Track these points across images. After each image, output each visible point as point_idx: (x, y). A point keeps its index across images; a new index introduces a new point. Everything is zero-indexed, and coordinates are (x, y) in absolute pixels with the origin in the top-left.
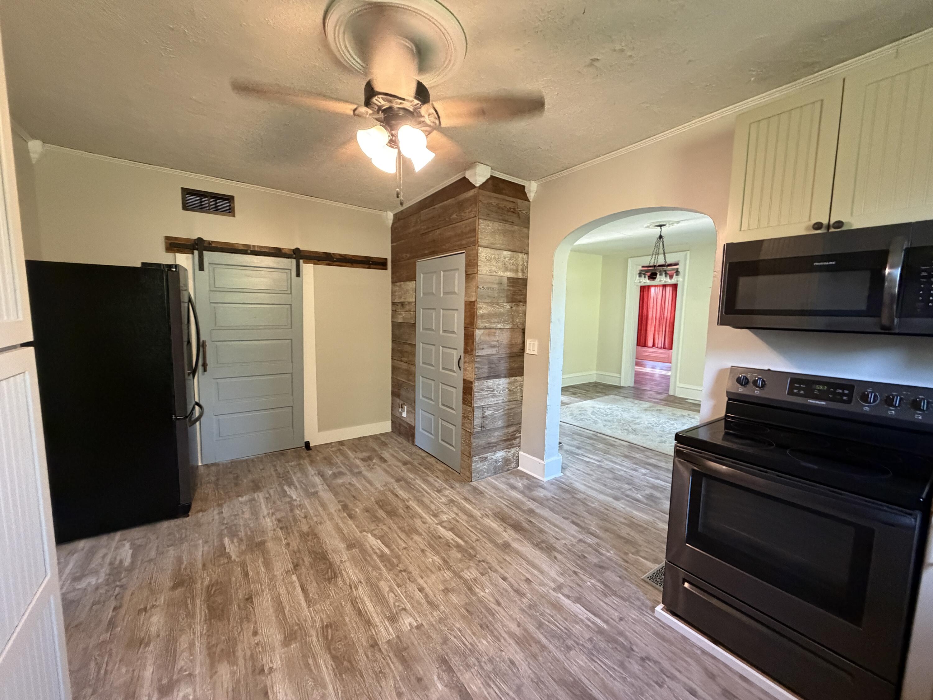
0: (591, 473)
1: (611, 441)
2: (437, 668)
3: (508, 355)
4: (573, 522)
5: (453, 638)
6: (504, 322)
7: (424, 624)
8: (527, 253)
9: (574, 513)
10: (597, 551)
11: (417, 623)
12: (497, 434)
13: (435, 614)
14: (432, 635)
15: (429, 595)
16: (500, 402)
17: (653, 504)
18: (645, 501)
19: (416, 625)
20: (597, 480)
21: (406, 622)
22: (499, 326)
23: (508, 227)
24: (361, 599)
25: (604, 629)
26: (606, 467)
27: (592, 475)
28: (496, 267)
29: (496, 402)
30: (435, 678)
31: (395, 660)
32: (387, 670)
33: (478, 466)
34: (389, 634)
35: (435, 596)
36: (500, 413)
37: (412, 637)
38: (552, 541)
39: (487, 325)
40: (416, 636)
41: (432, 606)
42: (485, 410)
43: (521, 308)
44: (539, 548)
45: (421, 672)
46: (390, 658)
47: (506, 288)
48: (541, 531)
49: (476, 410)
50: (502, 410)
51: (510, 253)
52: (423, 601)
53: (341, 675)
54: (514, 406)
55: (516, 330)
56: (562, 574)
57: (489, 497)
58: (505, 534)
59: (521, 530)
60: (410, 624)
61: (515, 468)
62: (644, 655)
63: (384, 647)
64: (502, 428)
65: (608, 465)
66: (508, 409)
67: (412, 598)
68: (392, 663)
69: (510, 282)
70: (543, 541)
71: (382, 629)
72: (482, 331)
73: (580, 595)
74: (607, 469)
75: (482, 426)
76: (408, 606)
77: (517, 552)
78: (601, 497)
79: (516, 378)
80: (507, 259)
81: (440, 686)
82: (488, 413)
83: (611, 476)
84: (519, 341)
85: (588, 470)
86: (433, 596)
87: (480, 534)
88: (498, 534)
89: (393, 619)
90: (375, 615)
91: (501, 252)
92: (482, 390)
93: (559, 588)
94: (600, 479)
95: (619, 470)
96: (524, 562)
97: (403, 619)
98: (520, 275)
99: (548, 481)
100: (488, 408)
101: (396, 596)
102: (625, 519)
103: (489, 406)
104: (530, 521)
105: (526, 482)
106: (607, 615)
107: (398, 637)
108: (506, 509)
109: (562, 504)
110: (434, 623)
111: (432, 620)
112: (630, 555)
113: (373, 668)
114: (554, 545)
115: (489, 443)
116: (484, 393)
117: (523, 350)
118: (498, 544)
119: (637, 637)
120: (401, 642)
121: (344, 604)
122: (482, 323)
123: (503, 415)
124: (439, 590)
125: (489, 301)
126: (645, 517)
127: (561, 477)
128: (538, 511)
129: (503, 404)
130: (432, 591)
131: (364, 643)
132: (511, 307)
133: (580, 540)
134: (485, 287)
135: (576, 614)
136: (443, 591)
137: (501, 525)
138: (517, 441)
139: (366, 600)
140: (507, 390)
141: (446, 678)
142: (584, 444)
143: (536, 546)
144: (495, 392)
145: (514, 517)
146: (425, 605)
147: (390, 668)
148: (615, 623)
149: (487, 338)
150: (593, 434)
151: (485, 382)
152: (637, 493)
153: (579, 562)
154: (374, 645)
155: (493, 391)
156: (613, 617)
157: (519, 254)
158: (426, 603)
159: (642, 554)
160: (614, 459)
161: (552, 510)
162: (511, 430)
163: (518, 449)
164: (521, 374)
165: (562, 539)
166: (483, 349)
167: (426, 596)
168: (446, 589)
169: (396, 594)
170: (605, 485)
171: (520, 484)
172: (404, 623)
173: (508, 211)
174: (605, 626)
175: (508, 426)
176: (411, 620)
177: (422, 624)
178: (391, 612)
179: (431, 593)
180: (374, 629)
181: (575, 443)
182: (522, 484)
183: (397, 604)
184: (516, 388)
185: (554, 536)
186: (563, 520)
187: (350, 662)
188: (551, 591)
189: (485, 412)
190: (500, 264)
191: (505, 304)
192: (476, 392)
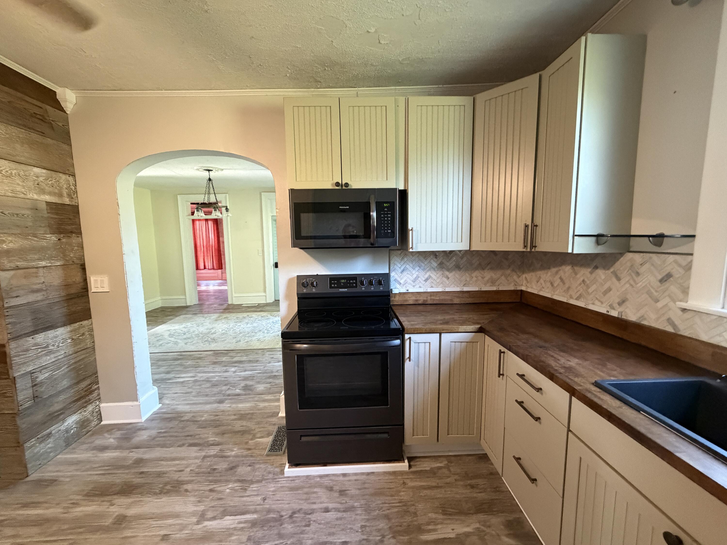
0: (190, 390)
1: (196, 355)
3: (64, 298)
4: (191, 445)
6: (50, 258)
8: (74, 175)
9: (188, 436)
10: (222, 457)
12: (62, 397)
16: (60, 357)
17: (250, 392)
18: (244, 392)
20: (198, 394)
22: (43, 263)
23: (34, 136)
25: (255, 519)
26: (202, 379)
27: (192, 392)
28: (24, 187)
29: (53, 360)
33: (36, 451)
36: (64, 369)
38: (176, 476)
39: (20, 264)
42: (35, 375)
43: (74, 240)
44: (164, 493)
47: (46, 215)
48: (160, 474)
49: (18, 381)
50: (66, 366)
51: (44, 171)
54: (83, 356)
55: (73, 267)
56: (199, 502)
57: (68, 480)
58: (113, 509)
59: (133, 490)
61: (97, 425)
62: (290, 512)
64: (68, 388)
65: (202, 377)
66: (75, 363)
69: (51, 209)
70: (166, 484)
72: (12, 273)
73: (224, 507)
74: (203, 381)
75: (35, 397)
77: (139, 517)
78: (208, 407)
79: (81, 323)
80: (41, 179)
82: (42, 377)
83: (208, 385)
84: (78, 278)
85: (186, 389)
87: (71, 534)
88: (101, 516)
91: (30, 168)
92: (27, 350)
93: (202, 517)
94: (200, 392)
95: (214, 377)
96: (151, 522)
98: (67, 201)
99: (147, 420)
100: (40, 371)
102: (235, 415)
103: (44, 368)
104: (142, 473)
105: (118, 434)
106: (253, 505)
108: (103, 479)
109: (171, 434)
112: (250, 442)
114: (180, 479)
115: (50, 415)
116: (31, 354)
117: (85, 288)
118: (108, 526)
119: (281, 504)
122: (10, 262)
123: (69, 371)
125: (18, 232)
126: (248, 405)
127: (160, 408)
128: (146, 456)
129: (65, 359)
132: (59, 239)
133: (205, 457)
134: (6, 212)
135: (228, 527)
137: (103, 501)
138: (95, 394)
140: (69, 341)
142: (172, 367)
143: (160, 494)
144: (51, 348)
145: (118, 481)
148: (261, 506)
149: (24, 282)
150: (178, 355)
151: (29, 339)
152: (235, 389)
153: (210, 478)
155: (47, 346)
156: (258, 503)
157: (61, 175)
159: (258, 435)
160: (206, 369)
161: (163, 446)
162: (83, 385)
163: (98, 403)
164: (89, 317)
165: (186, 468)
166: (17, 297)
170: (207, 395)
171: (112, 440)
173: (31, 116)
174: (255, 516)
175: (78, 383)
181: (162, 369)
182: (114, 438)
184: (83, 334)
185: (176, 471)
186: (179, 449)
188: (196, 527)
189: (37, 377)
190: (30, 184)
191: (48, 236)
192: (16, 356)
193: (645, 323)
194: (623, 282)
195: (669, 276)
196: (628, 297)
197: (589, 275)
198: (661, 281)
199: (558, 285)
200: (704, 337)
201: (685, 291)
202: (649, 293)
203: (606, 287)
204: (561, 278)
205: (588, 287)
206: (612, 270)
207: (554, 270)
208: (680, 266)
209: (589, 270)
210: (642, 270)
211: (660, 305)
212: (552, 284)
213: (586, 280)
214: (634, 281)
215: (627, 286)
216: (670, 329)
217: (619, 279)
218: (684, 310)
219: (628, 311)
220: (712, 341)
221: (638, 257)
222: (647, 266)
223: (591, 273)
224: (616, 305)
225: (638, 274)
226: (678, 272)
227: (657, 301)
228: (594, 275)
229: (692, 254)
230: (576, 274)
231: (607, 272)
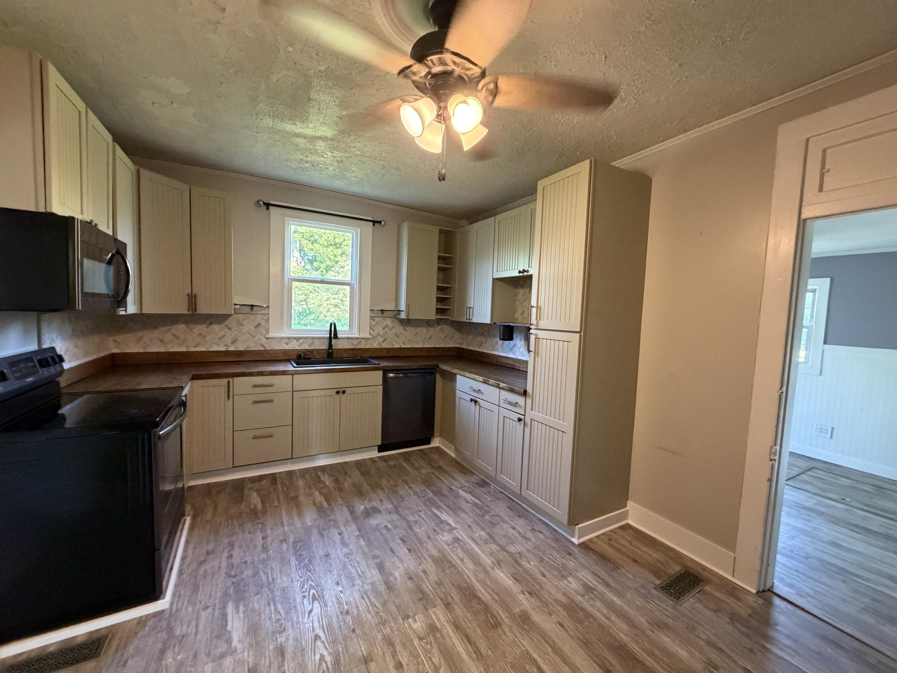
2: (396, 584)
5: (378, 605)
7: (401, 620)
11: (409, 621)
13: (388, 631)
14: (396, 610)
15: (391, 657)
19: (410, 620)
21: (419, 624)
24: (472, 658)
30: (399, 579)
31: (429, 592)
32: (435, 586)
34: (435, 613)
35: (384, 653)
37: (414, 608)
40: (411, 610)
41: (390, 640)
45: (409, 583)
46: (433, 593)
52: (399, 648)
53: (468, 586)
60: (415, 621)
63: (438, 601)
67: (411, 653)
68: (430, 590)
71: (442, 618)
76: (416, 642)
81: (397, 574)
86: (386, 655)
89: (432, 629)
90: (451, 633)
97: (422, 627)
101: (430, 658)
107: (427, 610)
110: (391, 621)
111: (393, 625)
113: (445, 589)
120: (424, 605)
121: (490, 653)
124: (377, 662)
130: (385, 661)
131: (456, 607)
136: (372, 660)
139: (464, 655)
141: (391, 579)
146: (397, 641)
147: (433, 587)
154: (447, 605)
158: (396, 644)
167: (394, 654)
168: (366, 663)
169: (430, 662)
172: (421, 622)
176: (415, 626)
177: (403, 619)
178: (434, 636)
179: (388, 660)
180: (450, 619)
183: (429, 646)
187: (465, 595)
193: (250, 349)
194: (233, 330)
195: (259, 325)
196: (238, 338)
197: (205, 329)
198: (256, 327)
199: (171, 340)
200: (276, 348)
201: (267, 331)
202: (250, 334)
203: (220, 335)
204: (174, 335)
205: (205, 337)
206: (224, 324)
207: (164, 329)
208: (264, 319)
209: (205, 326)
210: (244, 323)
211: (256, 338)
212: (162, 341)
213: (202, 332)
214: (240, 329)
215: (236, 332)
216: (262, 349)
217: (230, 329)
218: (268, 338)
219: (238, 345)
220: (280, 349)
221: (241, 316)
222: (247, 320)
223: (207, 327)
224: (229, 344)
225: (242, 325)
226: (263, 323)
227: (255, 337)
228: (210, 328)
229: (269, 314)
230: (191, 329)
231: (221, 326)
